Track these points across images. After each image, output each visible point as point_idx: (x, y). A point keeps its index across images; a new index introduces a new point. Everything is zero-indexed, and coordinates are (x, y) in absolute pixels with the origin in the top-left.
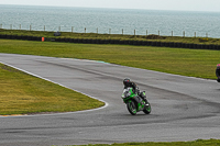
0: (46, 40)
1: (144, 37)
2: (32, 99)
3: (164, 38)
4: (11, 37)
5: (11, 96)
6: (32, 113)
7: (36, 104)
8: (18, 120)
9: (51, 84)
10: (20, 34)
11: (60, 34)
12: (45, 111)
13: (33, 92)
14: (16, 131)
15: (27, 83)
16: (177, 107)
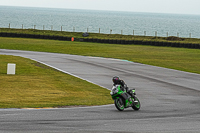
0: (75, 40)
1: (164, 38)
2: (62, 93)
3: (183, 39)
4: (44, 37)
5: (43, 90)
6: (62, 106)
7: (66, 98)
8: (49, 112)
9: (79, 80)
10: (51, 34)
11: (88, 34)
12: (74, 105)
13: (63, 88)
14: (47, 122)
15: (57, 79)
16: (194, 102)
